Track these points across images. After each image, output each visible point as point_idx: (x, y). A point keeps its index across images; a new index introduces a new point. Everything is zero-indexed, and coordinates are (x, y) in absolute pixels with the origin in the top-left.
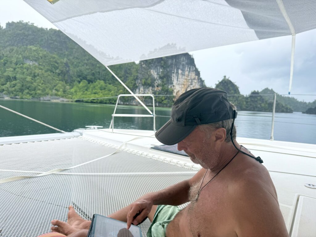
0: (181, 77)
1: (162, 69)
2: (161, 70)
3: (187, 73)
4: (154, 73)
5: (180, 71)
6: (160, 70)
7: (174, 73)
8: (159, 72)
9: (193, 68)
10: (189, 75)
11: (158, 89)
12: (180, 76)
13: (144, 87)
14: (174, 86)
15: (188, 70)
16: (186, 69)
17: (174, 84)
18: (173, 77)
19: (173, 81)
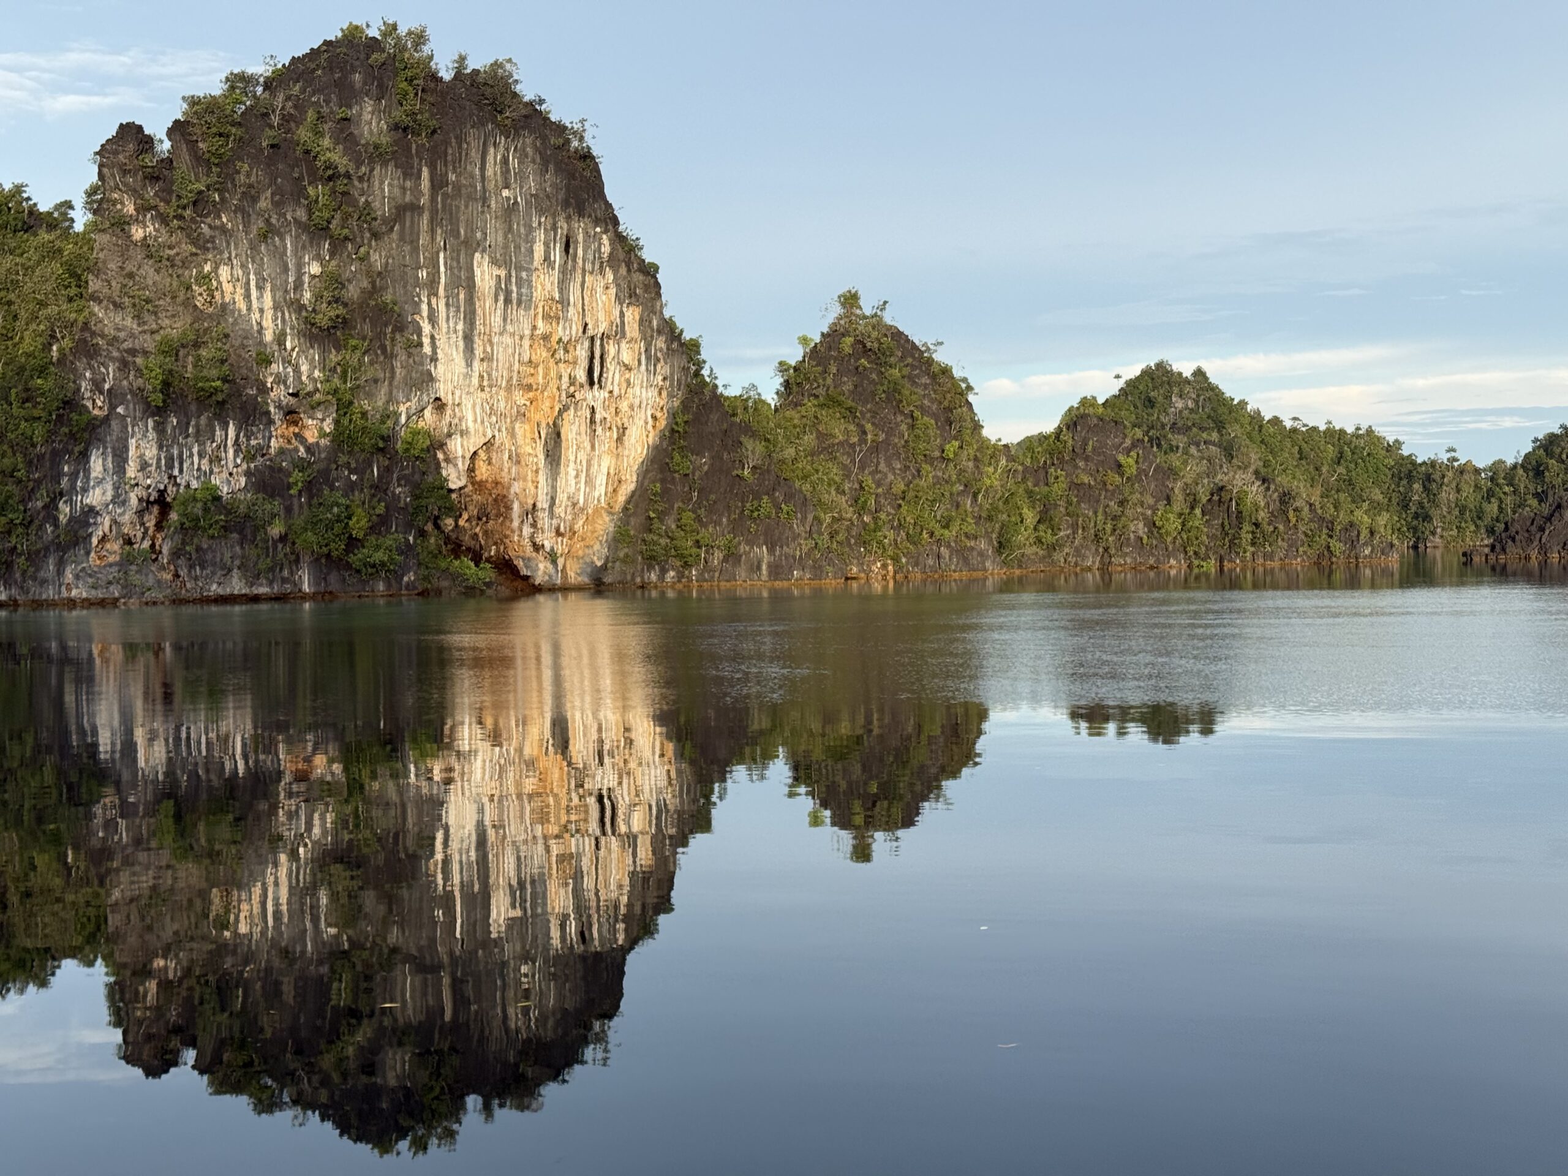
0: (497, 320)
1: (318, 258)
2: (315, 269)
3: (545, 284)
4: (247, 296)
5: (485, 274)
6: (300, 266)
7: (432, 285)
8: (298, 286)
9: (597, 238)
10: (564, 302)
11: (299, 436)
12: (490, 311)
13: (160, 428)
14: (439, 405)
15: (557, 255)
16: (539, 250)
17: (443, 389)
18: (426, 328)
19: (434, 359)
